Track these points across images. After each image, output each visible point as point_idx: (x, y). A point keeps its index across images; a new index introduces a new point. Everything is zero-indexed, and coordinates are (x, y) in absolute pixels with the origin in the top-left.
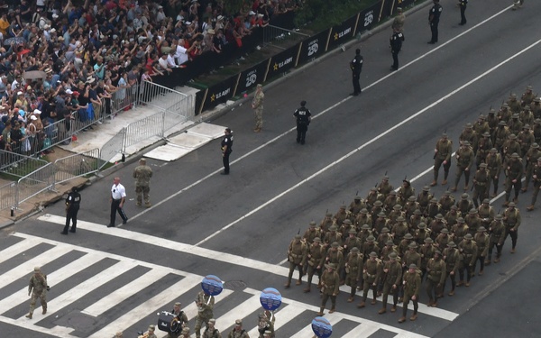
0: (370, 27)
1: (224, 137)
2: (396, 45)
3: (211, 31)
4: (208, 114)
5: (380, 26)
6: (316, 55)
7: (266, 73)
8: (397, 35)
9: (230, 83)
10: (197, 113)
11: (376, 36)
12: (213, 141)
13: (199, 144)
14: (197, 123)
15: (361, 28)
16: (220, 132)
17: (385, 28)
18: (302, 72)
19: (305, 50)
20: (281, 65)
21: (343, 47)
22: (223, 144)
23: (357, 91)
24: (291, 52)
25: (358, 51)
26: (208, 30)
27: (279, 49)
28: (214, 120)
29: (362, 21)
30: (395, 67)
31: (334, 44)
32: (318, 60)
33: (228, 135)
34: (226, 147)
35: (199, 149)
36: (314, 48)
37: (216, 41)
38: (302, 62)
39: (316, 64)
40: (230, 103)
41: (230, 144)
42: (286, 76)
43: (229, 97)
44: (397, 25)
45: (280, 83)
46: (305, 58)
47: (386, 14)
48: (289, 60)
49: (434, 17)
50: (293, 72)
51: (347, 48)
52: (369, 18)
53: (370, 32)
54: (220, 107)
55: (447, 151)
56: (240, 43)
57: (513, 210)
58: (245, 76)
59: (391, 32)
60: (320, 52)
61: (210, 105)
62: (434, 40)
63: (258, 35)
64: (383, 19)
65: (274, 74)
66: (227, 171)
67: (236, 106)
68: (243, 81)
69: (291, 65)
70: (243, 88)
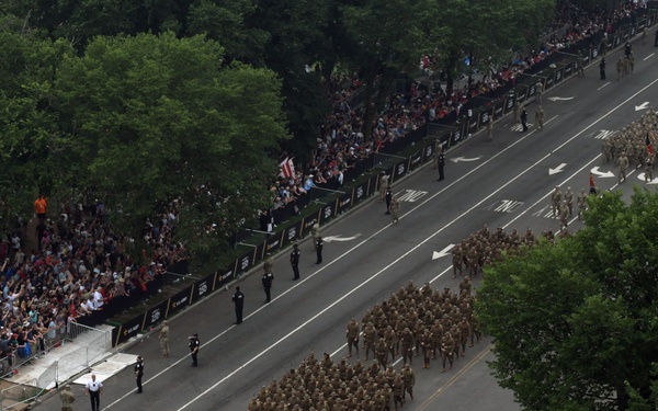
0: (246, 270)
3: (121, 280)
4: (123, 346)
5: (255, 269)
6: (205, 294)
7: (168, 310)
8: (266, 275)
9: (139, 320)
10: (114, 346)
11: (252, 277)
12: (128, 367)
13: (117, 371)
14: (114, 354)
15: (240, 271)
16: (133, 359)
17: (258, 270)
18: (195, 308)
19: (197, 291)
20: (178, 304)
21: (226, 287)
22: (136, 369)
23: (239, 321)
24: (186, 293)
25: (238, 289)
26: (119, 279)
27: (176, 291)
28: (128, 351)
29: (240, 265)
30: (268, 300)
31: (219, 284)
32: (207, 298)
33: (139, 362)
34: (138, 371)
35: (117, 374)
36: (203, 288)
37: (127, 287)
38: (195, 300)
39: (206, 301)
40: (139, 336)
41: (141, 368)
42: (182, 312)
43: (138, 331)
44: (266, 267)
45: (179, 318)
46: (197, 297)
47: (259, 259)
48: (185, 299)
49: (295, 259)
50: (188, 308)
51: (230, 287)
52: (245, 263)
53: (246, 274)
54: (132, 340)
55: (356, 331)
56: (144, 288)
57: (408, 370)
58: (150, 313)
59: (263, 272)
60: (209, 291)
61: (124, 339)
62: (297, 277)
63: (160, 280)
64: (257, 263)
65: (173, 311)
66: (140, 391)
67: (145, 338)
68: (149, 318)
69: (186, 303)
70: (149, 323)
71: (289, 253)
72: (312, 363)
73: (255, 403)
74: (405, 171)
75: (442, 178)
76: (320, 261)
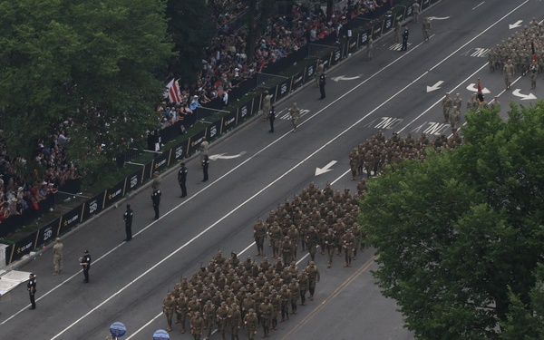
0: (135, 188)
1: (29, 280)
2: (156, 200)
3: (14, 199)
4: (17, 263)
5: (143, 187)
6: (96, 212)
7: (59, 228)
8: (156, 192)
9: (31, 238)
10: (7, 263)
11: (140, 195)
12: (22, 284)
13: (11, 287)
14: (8, 271)
15: (129, 189)
16: (26, 277)
17: (147, 188)
18: (86, 226)
19: (87, 209)
20: (69, 222)
21: (116, 205)
22: (29, 286)
23: (129, 238)
24: (77, 211)
25: (128, 206)
26: (12, 199)
27: (67, 209)
28: (21, 268)
29: (129, 183)
30: (157, 217)
31: (109, 202)
32: (97, 216)
33: (32, 279)
35: (10, 291)
36: (94, 207)
37: (19, 206)
38: (85, 218)
39: (96, 219)
40: (32, 253)
41: (34, 285)
42: (73, 230)
43: (31, 249)
44: (155, 185)
45: (70, 235)
46: (87, 216)
47: (147, 177)
48: (76, 217)
49: (182, 177)
50: (79, 226)
51: (119, 205)
52: (134, 181)
53: (135, 192)
54: (25, 257)
56: (37, 207)
57: (313, 267)
58: (42, 232)
59: (152, 190)
60: (99, 209)
61: (17, 257)
62: (184, 195)
63: (51, 199)
64: (145, 181)
65: (65, 229)
66: (34, 307)
67: (37, 256)
68: (42, 236)
70: (41, 241)
71: (177, 171)
72: (221, 261)
73: (170, 299)
74: (288, 91)
75: (323, 96)
76: (206, 178)
